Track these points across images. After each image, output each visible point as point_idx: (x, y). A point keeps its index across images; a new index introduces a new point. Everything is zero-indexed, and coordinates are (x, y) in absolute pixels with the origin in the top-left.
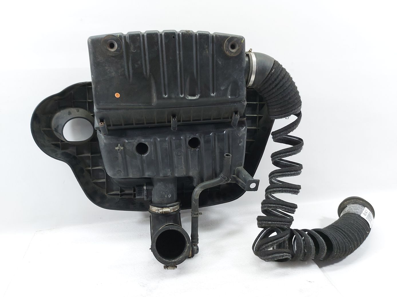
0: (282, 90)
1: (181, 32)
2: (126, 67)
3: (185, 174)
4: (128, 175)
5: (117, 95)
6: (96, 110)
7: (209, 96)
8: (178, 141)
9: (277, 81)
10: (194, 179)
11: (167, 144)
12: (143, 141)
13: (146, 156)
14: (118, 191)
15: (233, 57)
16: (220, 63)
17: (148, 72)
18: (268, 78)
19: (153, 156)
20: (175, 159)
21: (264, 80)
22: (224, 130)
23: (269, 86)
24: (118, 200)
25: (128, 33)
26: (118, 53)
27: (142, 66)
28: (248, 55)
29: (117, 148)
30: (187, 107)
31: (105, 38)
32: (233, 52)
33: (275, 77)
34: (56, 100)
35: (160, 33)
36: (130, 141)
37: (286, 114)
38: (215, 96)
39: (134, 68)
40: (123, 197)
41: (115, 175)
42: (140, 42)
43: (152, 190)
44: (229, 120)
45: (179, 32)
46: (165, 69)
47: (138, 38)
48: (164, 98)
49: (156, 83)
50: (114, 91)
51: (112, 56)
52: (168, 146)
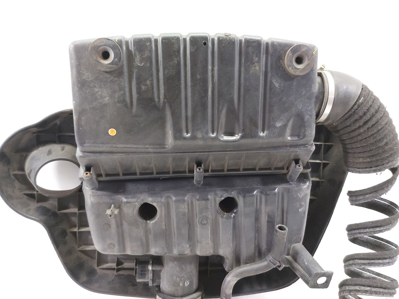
0: (375, 131)
1: (217, 36)
2: (127, 90)
3: (212, 252)
4: (124, 250)
5: (112, 132)
6: (78, 153)
7: (256, 136)
8: (204, 202)
9: (368, 116)
10: (225, 260)
11: (186, 206)
12: (150, 200)
13: (153, 224)
14: (114, 263)
15: (299, 76)
16: (277, 85)
17: (161, 97)
18: (353, 110)
19: (164, 223)
20: (198, 230)
21: (346, 114)
22: (276, 186)
23: (353, 123)
24: (113, 278)
25: (132, 36)
26: (115, 66)
27: (153, 89)
28: (320, 75)
29: (109, 212)
30: (220, 151)
31: (95, 43)
32: (299, 69)
33: (365, 109)
34: (34, 133)
35: (184, 37)
36: (130, 200)
37: (378, 168)
38: (266, 136)
39: (139, 92)
40: (121, 272)
41: (105, 250)
42: (151, 51)
43: (160, 271)
44: (285, 171)
45: (214, 36)
46: (189, 94)
47: (148, 44)
48: (185, 138)
49: (173, 114)
50: (107, 126)
51: (105, 72)
52: (188, 209)
